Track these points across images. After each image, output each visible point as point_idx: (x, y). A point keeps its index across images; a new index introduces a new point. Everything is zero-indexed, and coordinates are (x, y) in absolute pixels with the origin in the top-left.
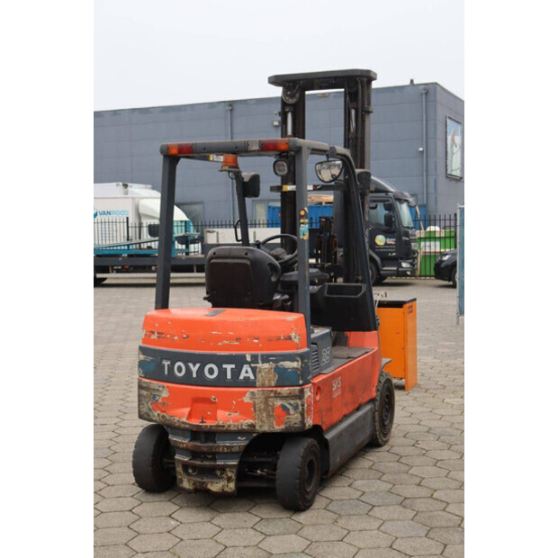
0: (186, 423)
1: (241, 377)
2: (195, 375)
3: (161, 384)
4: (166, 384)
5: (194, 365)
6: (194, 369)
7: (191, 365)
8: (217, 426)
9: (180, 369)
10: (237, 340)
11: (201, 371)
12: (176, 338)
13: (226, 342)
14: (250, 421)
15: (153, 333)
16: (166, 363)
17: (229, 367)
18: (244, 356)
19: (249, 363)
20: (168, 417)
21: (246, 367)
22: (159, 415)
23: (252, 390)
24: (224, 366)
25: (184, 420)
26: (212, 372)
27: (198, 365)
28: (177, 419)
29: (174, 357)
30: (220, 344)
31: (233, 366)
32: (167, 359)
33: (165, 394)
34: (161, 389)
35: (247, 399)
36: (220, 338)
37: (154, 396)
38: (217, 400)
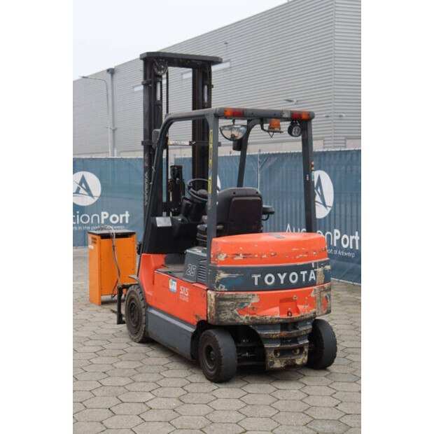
0: (279, 319)
1: (310, 280)
2: (282, 282)
3: (249, 293)
4: (255, 293)
5: (282, 275)
6: (282, 277)
7: (279, 275)
8: (302, 316)
9: (269, 280)
10: (307, 253)
11: (287, 279)
12: (265, 256)
13: (301, 255)
14: (314, 310)
15: (238, 255)
16: (256, 277)
17: (303, 273)
18: (311, 264)
19: (313, 269)
20: (258, 318)
21: (312, 272)
22: (247, 318)
23: (315, 287)
24: (302, 273)
25: (278, 316)
26: (294, 278)
27: (285, 274)
28: (270, 317)
29: (264, 271)
30: (297, 257)
31: (306, 272)
32: (257, 273)
33: (255, 300)
34: (250, 297)
35: (312, 295)
36: (298, 253)
37: (243, 304)
38: (297, 298)
